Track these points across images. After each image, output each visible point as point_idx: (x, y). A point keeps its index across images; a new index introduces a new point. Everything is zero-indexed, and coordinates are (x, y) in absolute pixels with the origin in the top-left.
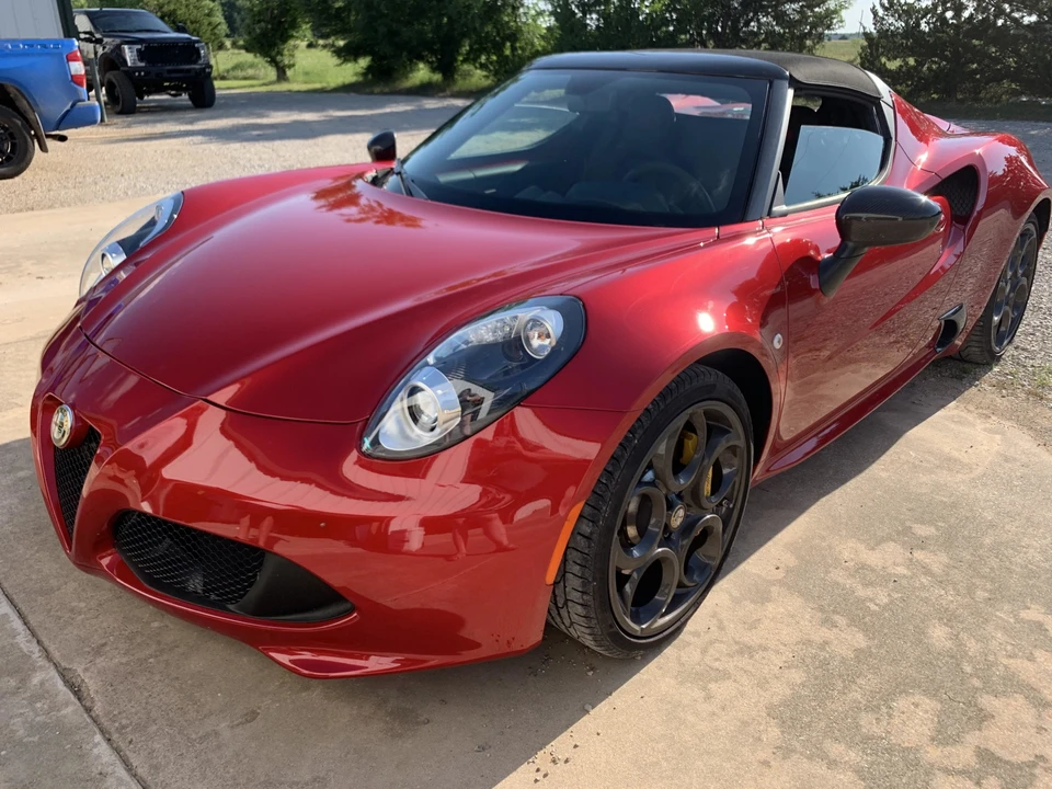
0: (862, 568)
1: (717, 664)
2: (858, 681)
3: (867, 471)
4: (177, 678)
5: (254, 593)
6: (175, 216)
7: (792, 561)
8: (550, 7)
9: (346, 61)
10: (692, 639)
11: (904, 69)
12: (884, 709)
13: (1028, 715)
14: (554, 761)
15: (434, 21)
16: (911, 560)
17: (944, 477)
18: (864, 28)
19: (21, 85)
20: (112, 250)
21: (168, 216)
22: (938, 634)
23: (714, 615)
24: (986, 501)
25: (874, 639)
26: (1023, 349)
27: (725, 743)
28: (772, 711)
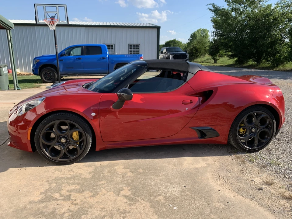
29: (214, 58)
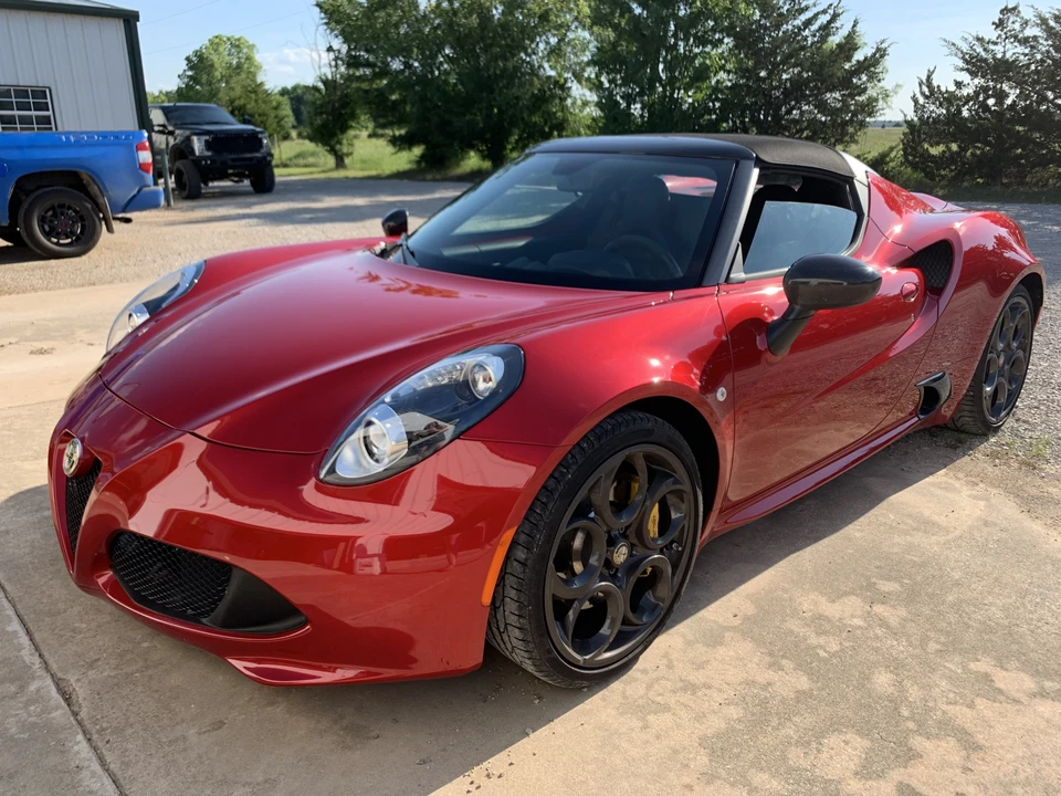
0: (819, 619)
1: (659, 699)
2: (794, 719)
3: (842, 531)
4: (157, 691)
5: (222, 607)
6: (196, 281)
7: (750, 609)
8: (595, 98)
9: (400, 149)
10: (639, 675)
11: (947, 154)
12: (814, 745)
13: (957, 758)
14: (488, 776)
15: (484, 112)
16: (869, 613)
17: (918, 538)
18: (905, 116)
19: (93, 172)
20: (138, 311)
21: (189, 281)
22: (883, 680)
23: (666, 655)
24: (956, 561)
25: (817, 682)
26: (1024, 422)
27: (653, 768)
28: (703, 742)
29: (333, 151)
